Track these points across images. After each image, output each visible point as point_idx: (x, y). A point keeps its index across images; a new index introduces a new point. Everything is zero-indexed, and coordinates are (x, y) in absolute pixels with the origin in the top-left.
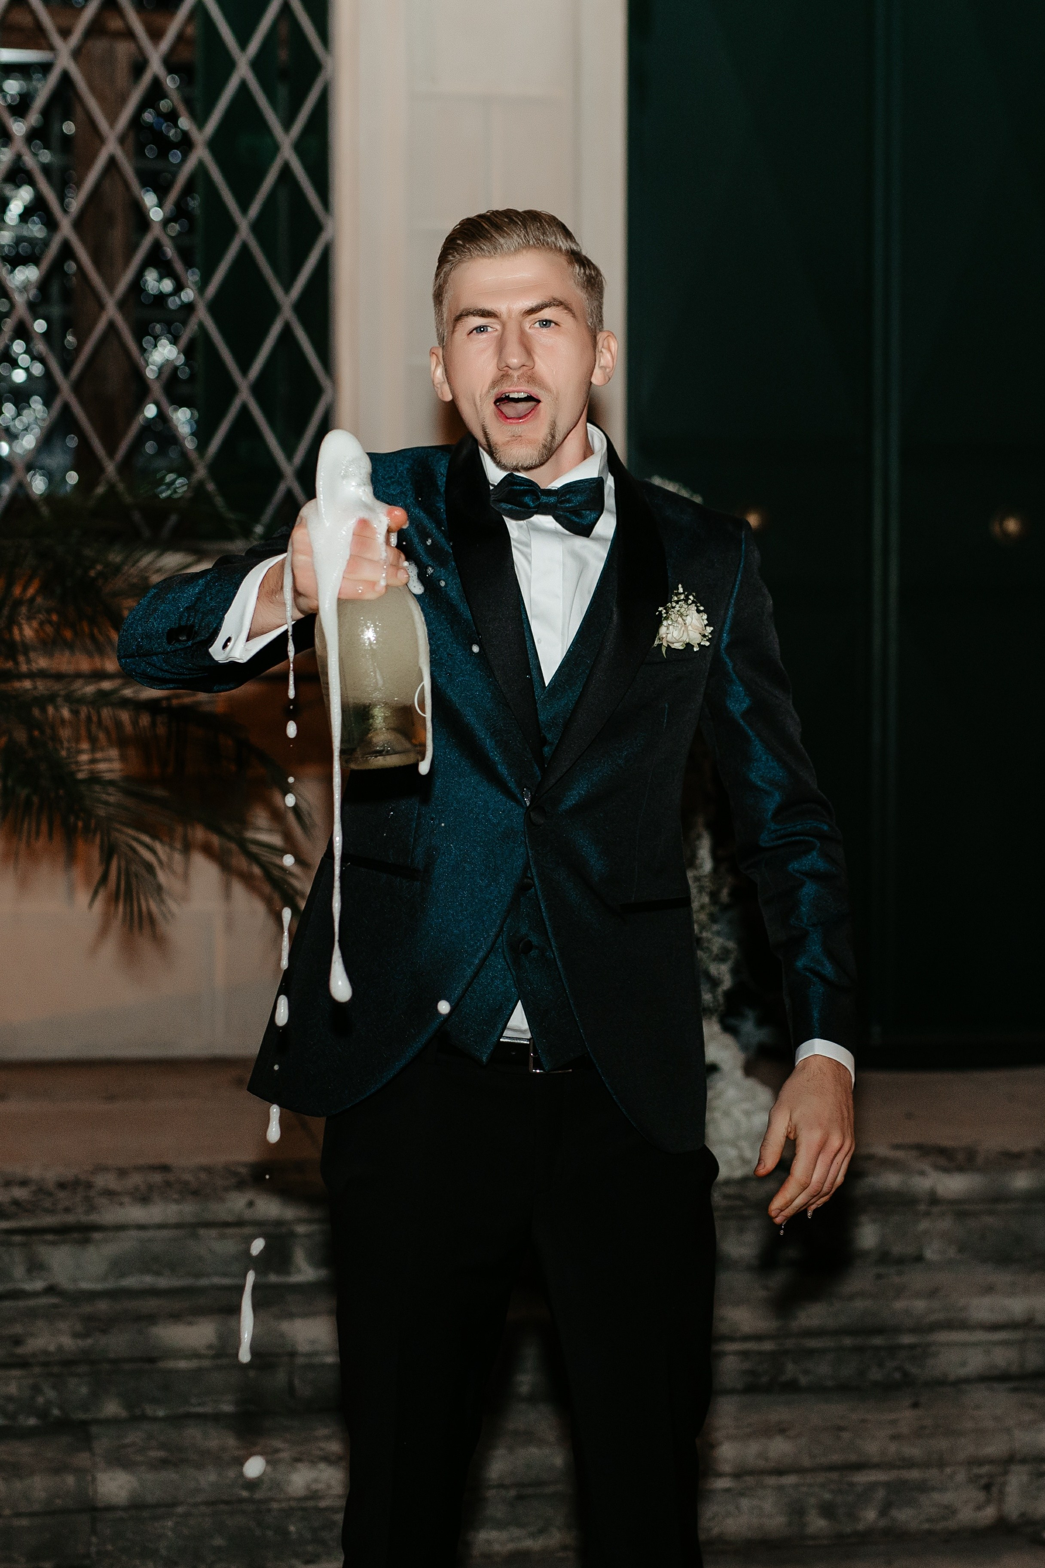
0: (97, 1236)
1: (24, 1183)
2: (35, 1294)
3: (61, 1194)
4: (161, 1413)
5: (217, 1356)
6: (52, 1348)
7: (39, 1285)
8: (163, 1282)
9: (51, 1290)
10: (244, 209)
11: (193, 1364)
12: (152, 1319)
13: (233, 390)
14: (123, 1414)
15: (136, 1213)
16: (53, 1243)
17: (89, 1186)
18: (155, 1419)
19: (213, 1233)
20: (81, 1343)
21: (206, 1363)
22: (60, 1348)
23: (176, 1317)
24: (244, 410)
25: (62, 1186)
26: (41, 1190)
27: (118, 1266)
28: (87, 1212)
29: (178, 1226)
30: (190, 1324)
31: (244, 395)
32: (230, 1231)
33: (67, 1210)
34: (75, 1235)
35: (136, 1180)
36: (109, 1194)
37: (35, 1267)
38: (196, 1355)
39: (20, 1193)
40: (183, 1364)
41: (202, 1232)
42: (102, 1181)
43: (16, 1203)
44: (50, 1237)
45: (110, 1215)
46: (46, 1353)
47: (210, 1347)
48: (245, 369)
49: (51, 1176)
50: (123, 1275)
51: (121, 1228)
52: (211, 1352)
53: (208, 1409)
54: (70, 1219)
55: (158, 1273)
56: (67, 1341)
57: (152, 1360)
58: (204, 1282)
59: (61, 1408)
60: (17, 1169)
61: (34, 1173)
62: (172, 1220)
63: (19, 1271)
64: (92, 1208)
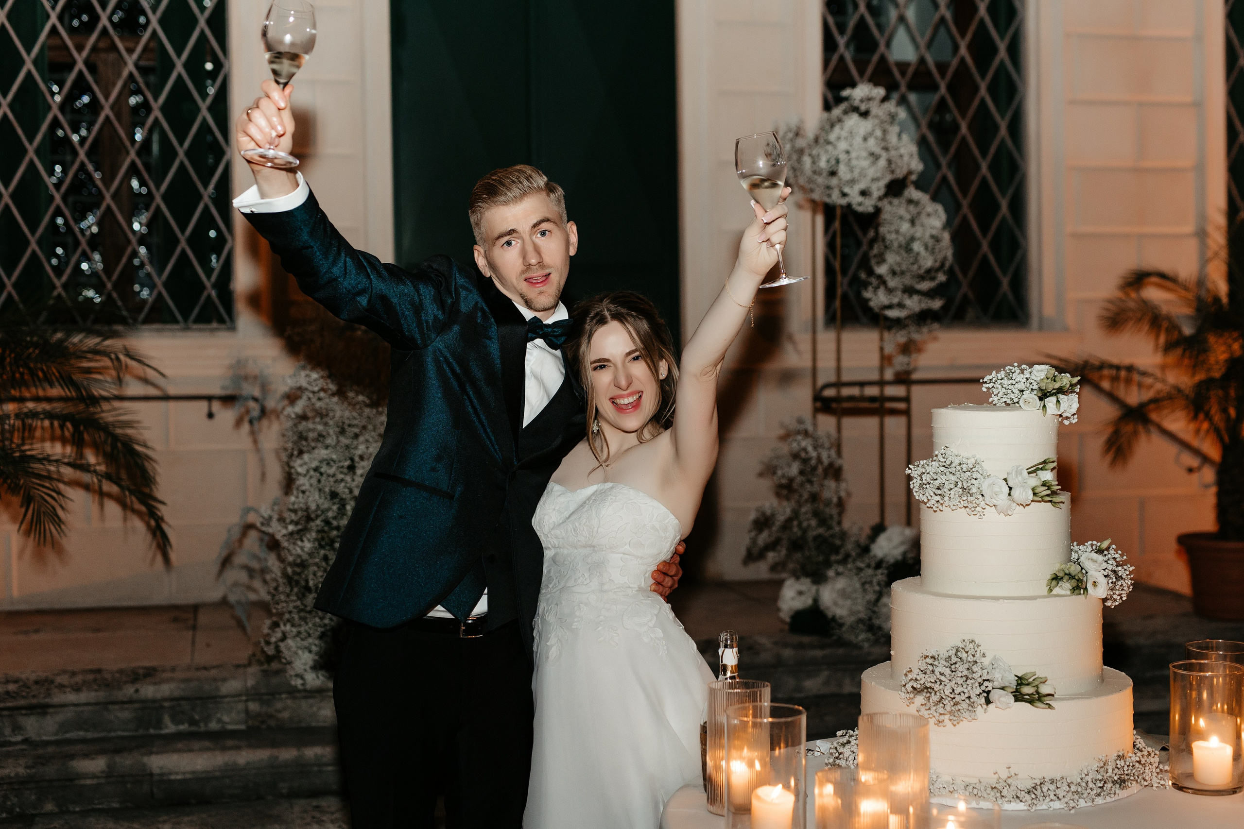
0: (51, 710)
1: (16, 681)
2: (16, 743)
3: (34, 687)
4: (77, 809)
5: (107, 777)
6: (12, 775)
7: (19, 738)
8: (90, 735)
9: (26, 741)
10: (181, 143)
11: (95, 781)
12: (72, 757)
13: (177, 241)
14: (56, 810)
15: (72, 697)
16: (26, 715)
17: (52, 682)
18: (75, 812)
19: (117, 707)
20: (28, 771)
21: (102, 781)
22: (17, 775)
23: (86, 755)
24: (183, 252)
25: (36, 682)
26: (26, 686)
27: (64, 727)
28: (45, 698)
29: (96, 704)
30: (93, 759)
31: (183, 244)
32: (126, 706)
33: (34, 696)
34: (39, 711)
35: (79, 678)
36: (61, 686)
37: (17, 728)
38: (94, 776)
39: (12, 687)
40: (88, 782)
41: (111, 707)
42: (59, 680)
43: (8, 693)
44: (24, 712)
45: (58, 698)
46: (9, 777)
47: (103, 772)
48: (183, 231)
49: (33, 677)
50: (66, 732)
51: (64, 705)
52: (104, 775)
53: (104, 806)
54: (34, 701)
55: (87, 730)
56: (21, 771)
57: (71, 780)
58: (113, 734)
59: (20, 808)
60: (16, 673)
61: (23, 676)
62: (93, 701)
63: (7, 731)
64: (48, 695)
